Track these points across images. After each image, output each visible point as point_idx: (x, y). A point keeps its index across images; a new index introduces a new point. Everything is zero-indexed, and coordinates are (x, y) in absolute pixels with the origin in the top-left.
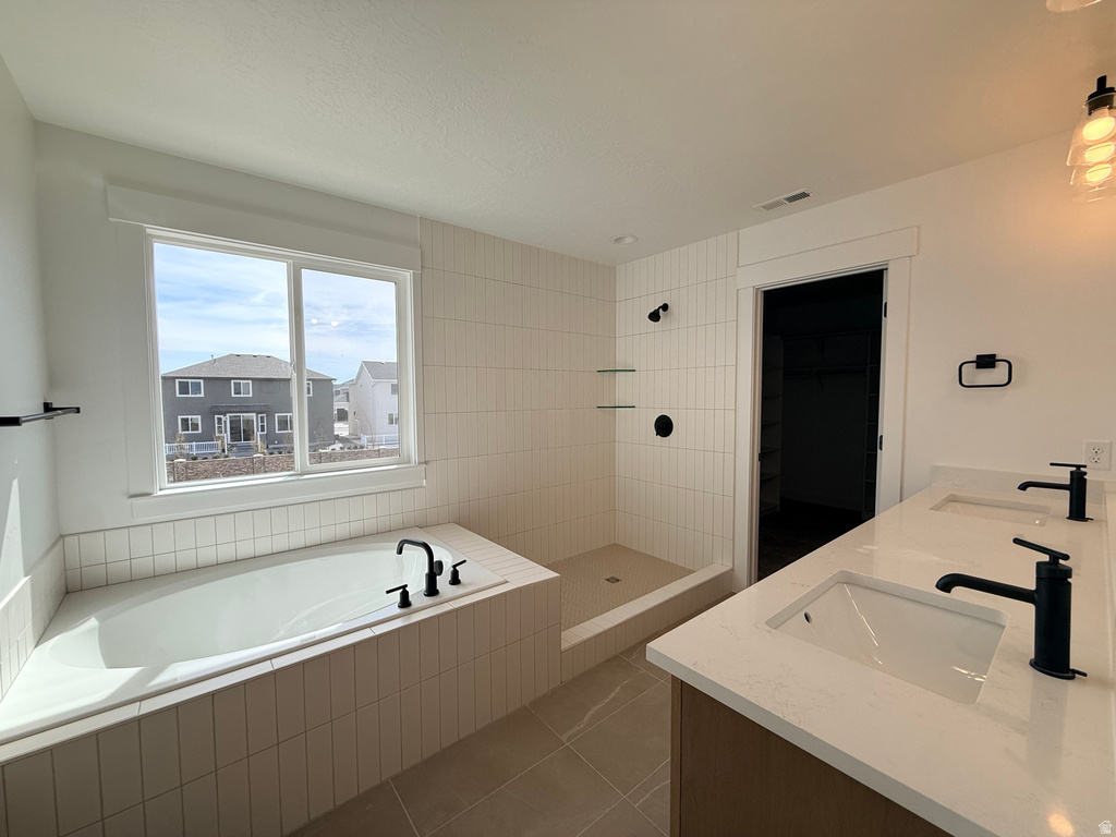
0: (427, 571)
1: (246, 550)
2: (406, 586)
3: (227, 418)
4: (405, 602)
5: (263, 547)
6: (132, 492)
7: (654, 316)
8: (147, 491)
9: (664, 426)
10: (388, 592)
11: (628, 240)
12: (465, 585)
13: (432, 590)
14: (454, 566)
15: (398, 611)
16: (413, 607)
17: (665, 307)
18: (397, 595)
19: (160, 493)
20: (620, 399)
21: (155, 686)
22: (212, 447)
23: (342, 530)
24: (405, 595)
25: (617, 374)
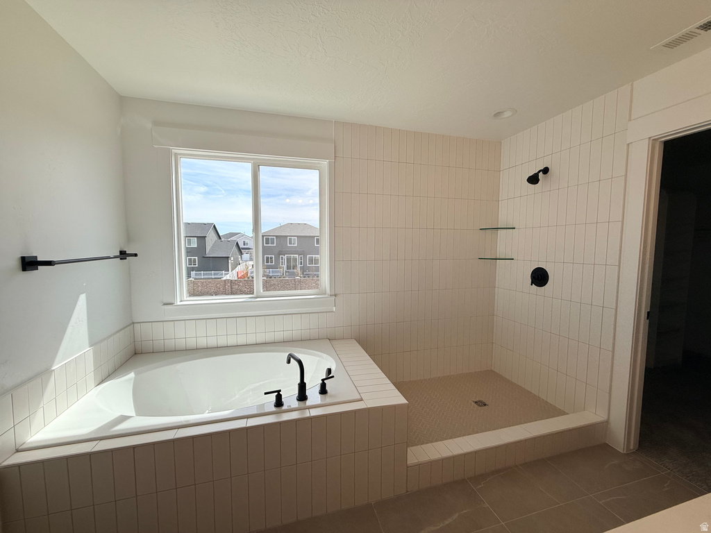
0: (299, 381)
1: (222, 341)
2: (280, 391)
3: (285, 257)
4: (279, 403)
5: (232, 341)
6: (165, 302)
7: (533, 180)
8: (173, 302)
9: (540, 277)
10: (266, 394)
11: (507, 114)
12: (331, 396)
13: (302, 396)
14: (323, 380)
15: (274, 409)
16: (284, 407)
17: (546, 171)
18: (273, 397)
19: (179, 303)
20: (501, 251)
21: (113, 431)
22: (278, 272)
23: (279, 336)
24: (279, 397)
25: (499, 231)
